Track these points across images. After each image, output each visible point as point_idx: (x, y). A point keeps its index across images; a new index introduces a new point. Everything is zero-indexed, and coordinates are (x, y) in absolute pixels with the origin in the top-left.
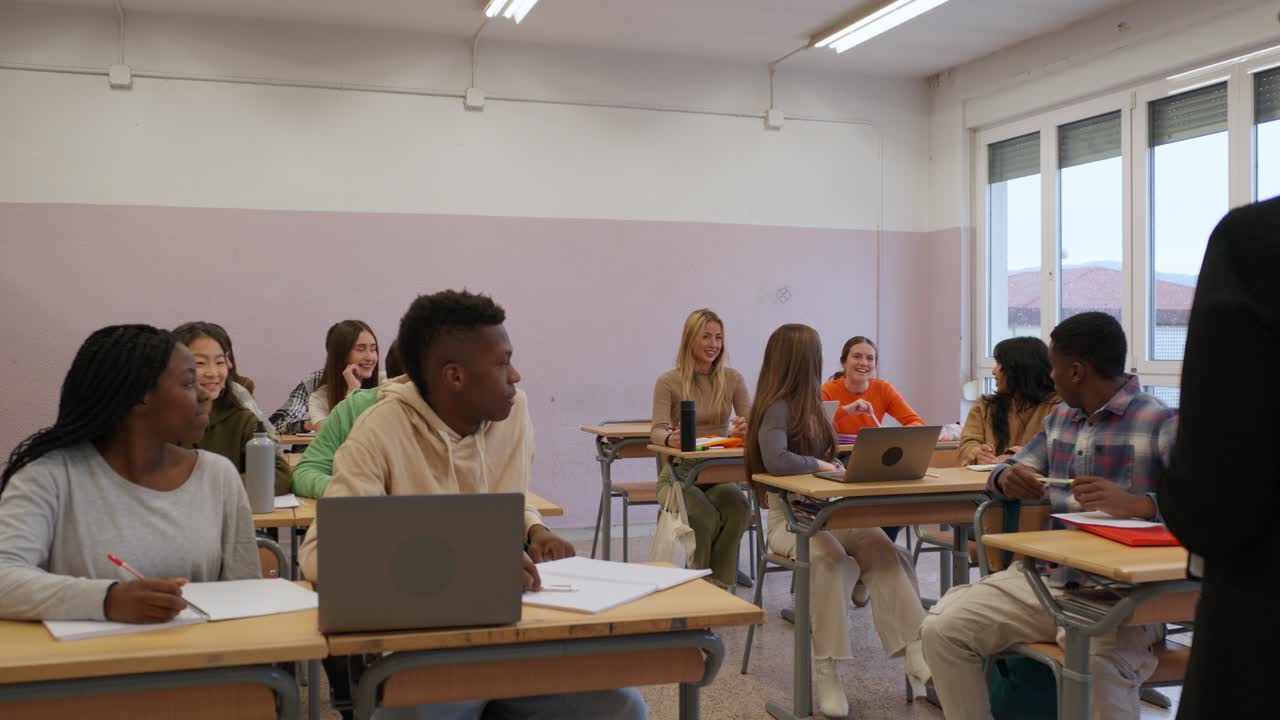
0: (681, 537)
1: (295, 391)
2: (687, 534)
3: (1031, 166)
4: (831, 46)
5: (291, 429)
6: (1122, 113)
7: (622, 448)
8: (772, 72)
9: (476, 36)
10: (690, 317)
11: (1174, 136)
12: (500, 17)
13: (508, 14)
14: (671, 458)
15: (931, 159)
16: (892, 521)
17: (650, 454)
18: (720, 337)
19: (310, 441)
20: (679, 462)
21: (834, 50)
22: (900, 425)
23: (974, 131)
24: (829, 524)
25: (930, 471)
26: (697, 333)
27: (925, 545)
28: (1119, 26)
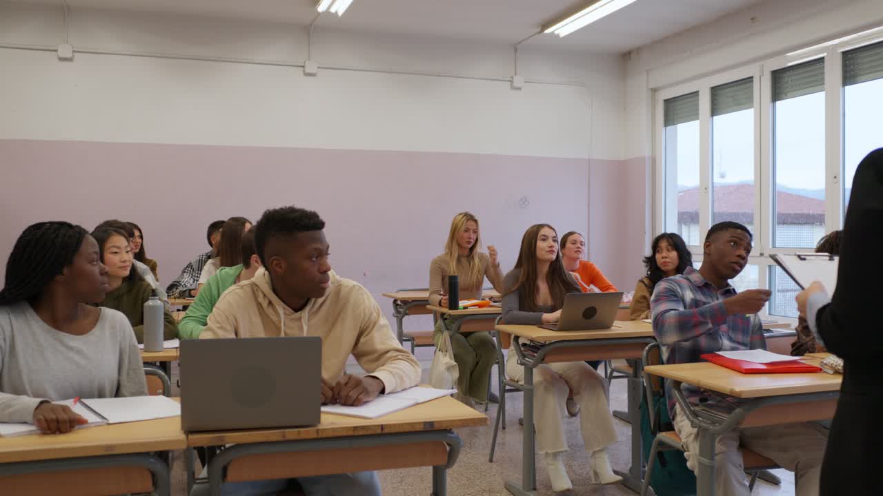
0: (449, 369)
1: (185, 269)
2: (453, 367)
3: (693, 115)
4: (556, 32)
5: (182, 295)
6: (754, 79)
7: (409, 308)
8: (516, 50)
9: (311, 25)
10: (455, 218)
11: (789, 95)
12: (327, 12)
13: (333, 10)
14: (443, 314)
15: (625, 109)
16: (594, 357)
17: (430, 312)
18: (476, 232)
19: (190, 303)
20: (448, 317)
21: (558, 35)
22: (600, 292)
23: (654, 91)
24: (546, 359)
25: (616, 323)
26: (460, 229)
27: (615, 374)
28: (752, 19)
